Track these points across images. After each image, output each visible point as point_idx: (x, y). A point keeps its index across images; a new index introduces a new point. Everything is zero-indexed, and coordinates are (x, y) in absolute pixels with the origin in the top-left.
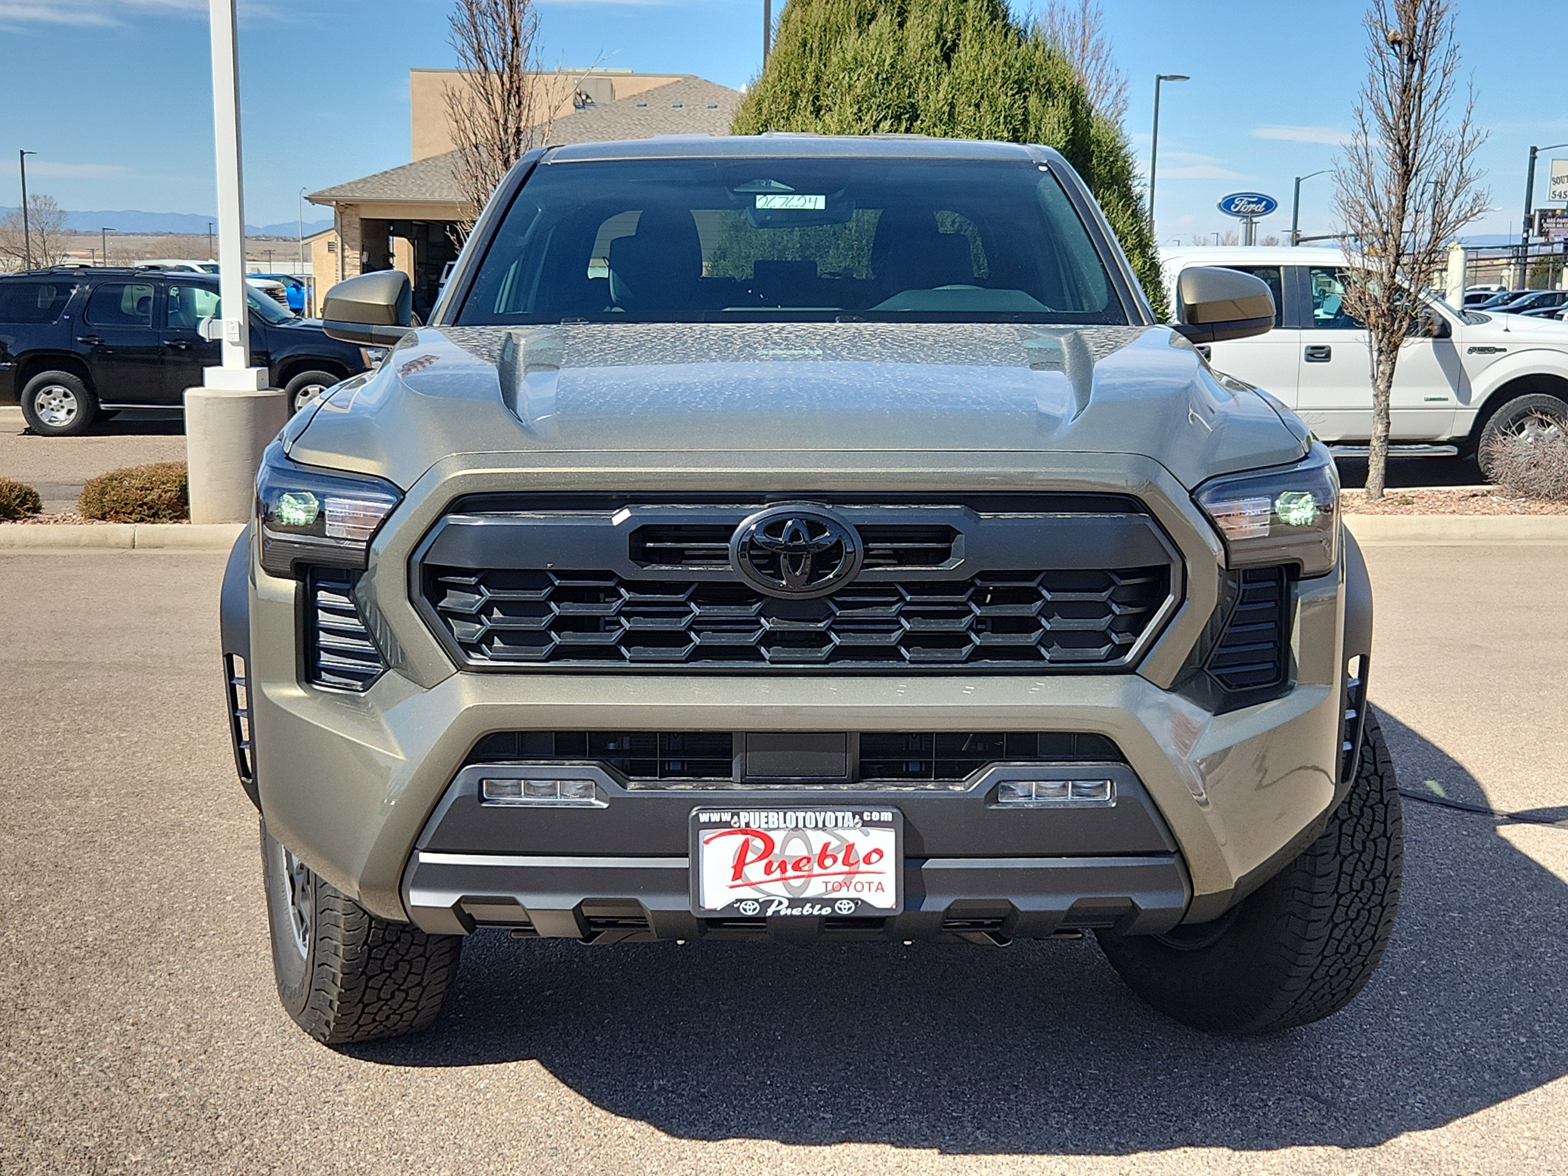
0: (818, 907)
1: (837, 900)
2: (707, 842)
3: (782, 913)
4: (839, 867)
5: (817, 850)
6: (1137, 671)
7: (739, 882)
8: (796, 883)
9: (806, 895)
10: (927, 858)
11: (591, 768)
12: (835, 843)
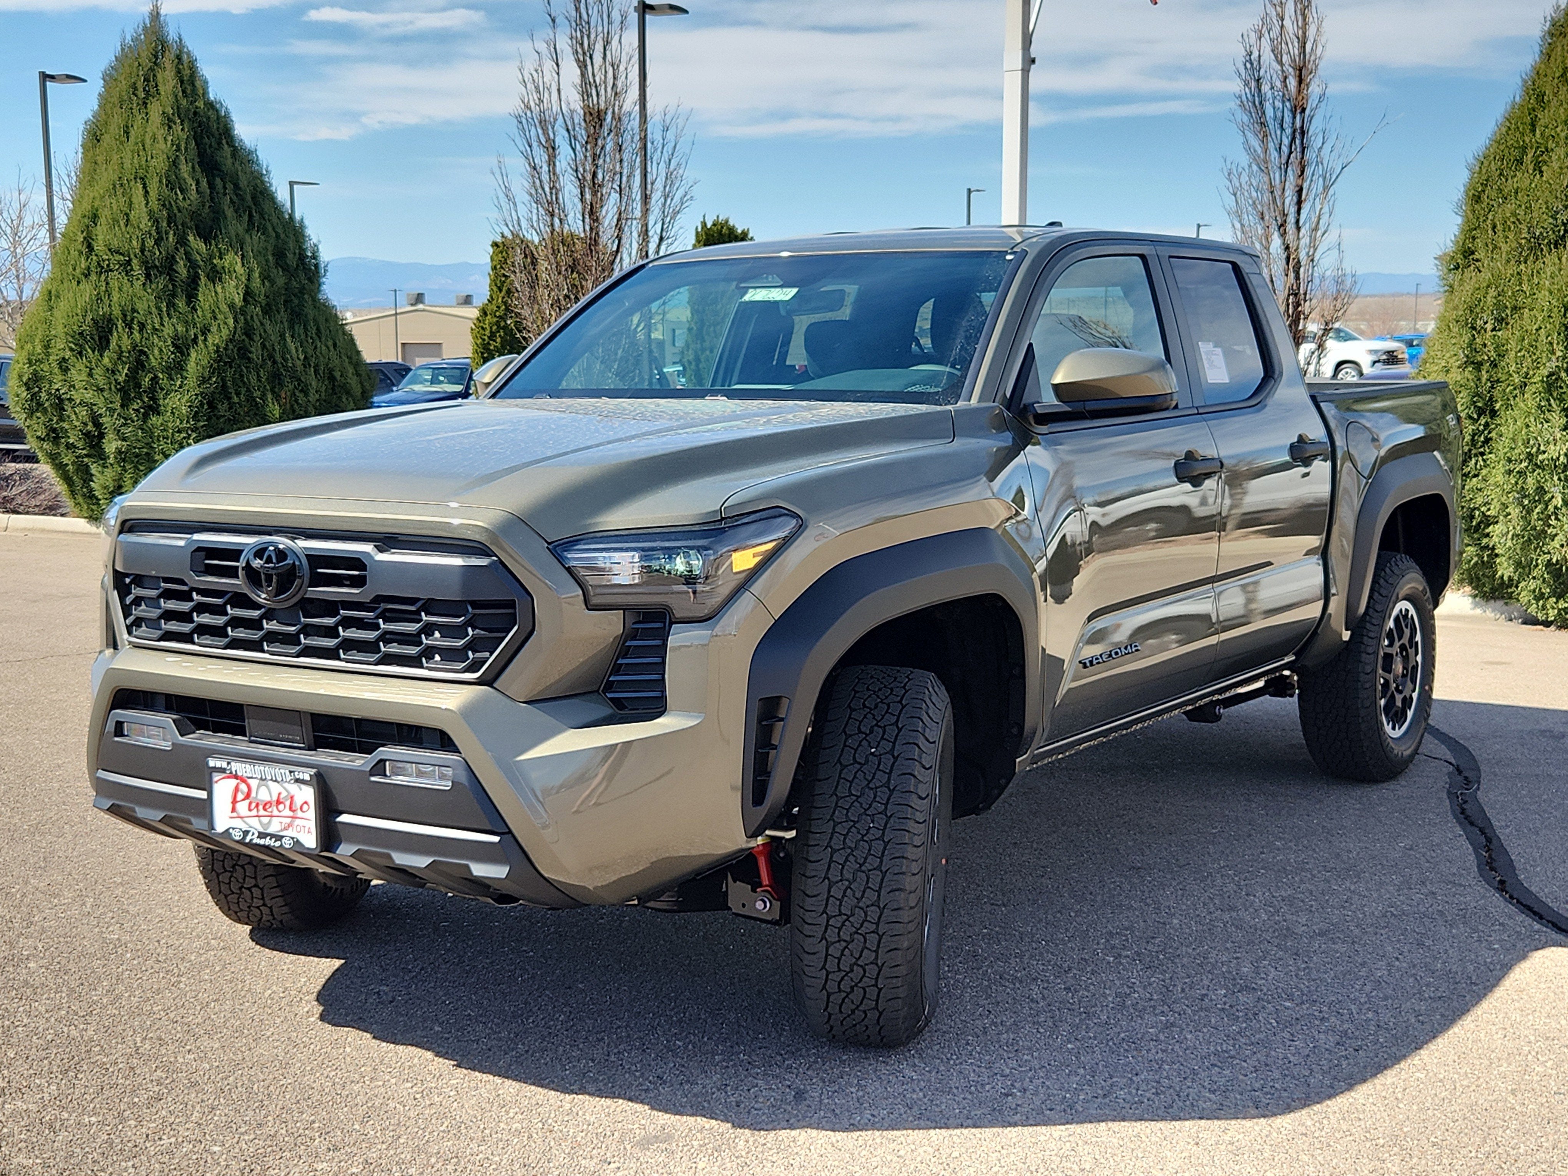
0: (273, 840)
1: (283, 837)
2: (216, 782)
3: (254, 841)
4: (287, 812)
5: (275, 798)
6: (495, 685)
7: (235, 814)
8: (265, 820)
9: (268, 831)
10: (341, 813)
11: (167, 719)
12: (284, 794)
